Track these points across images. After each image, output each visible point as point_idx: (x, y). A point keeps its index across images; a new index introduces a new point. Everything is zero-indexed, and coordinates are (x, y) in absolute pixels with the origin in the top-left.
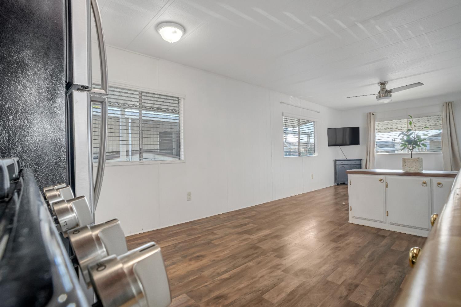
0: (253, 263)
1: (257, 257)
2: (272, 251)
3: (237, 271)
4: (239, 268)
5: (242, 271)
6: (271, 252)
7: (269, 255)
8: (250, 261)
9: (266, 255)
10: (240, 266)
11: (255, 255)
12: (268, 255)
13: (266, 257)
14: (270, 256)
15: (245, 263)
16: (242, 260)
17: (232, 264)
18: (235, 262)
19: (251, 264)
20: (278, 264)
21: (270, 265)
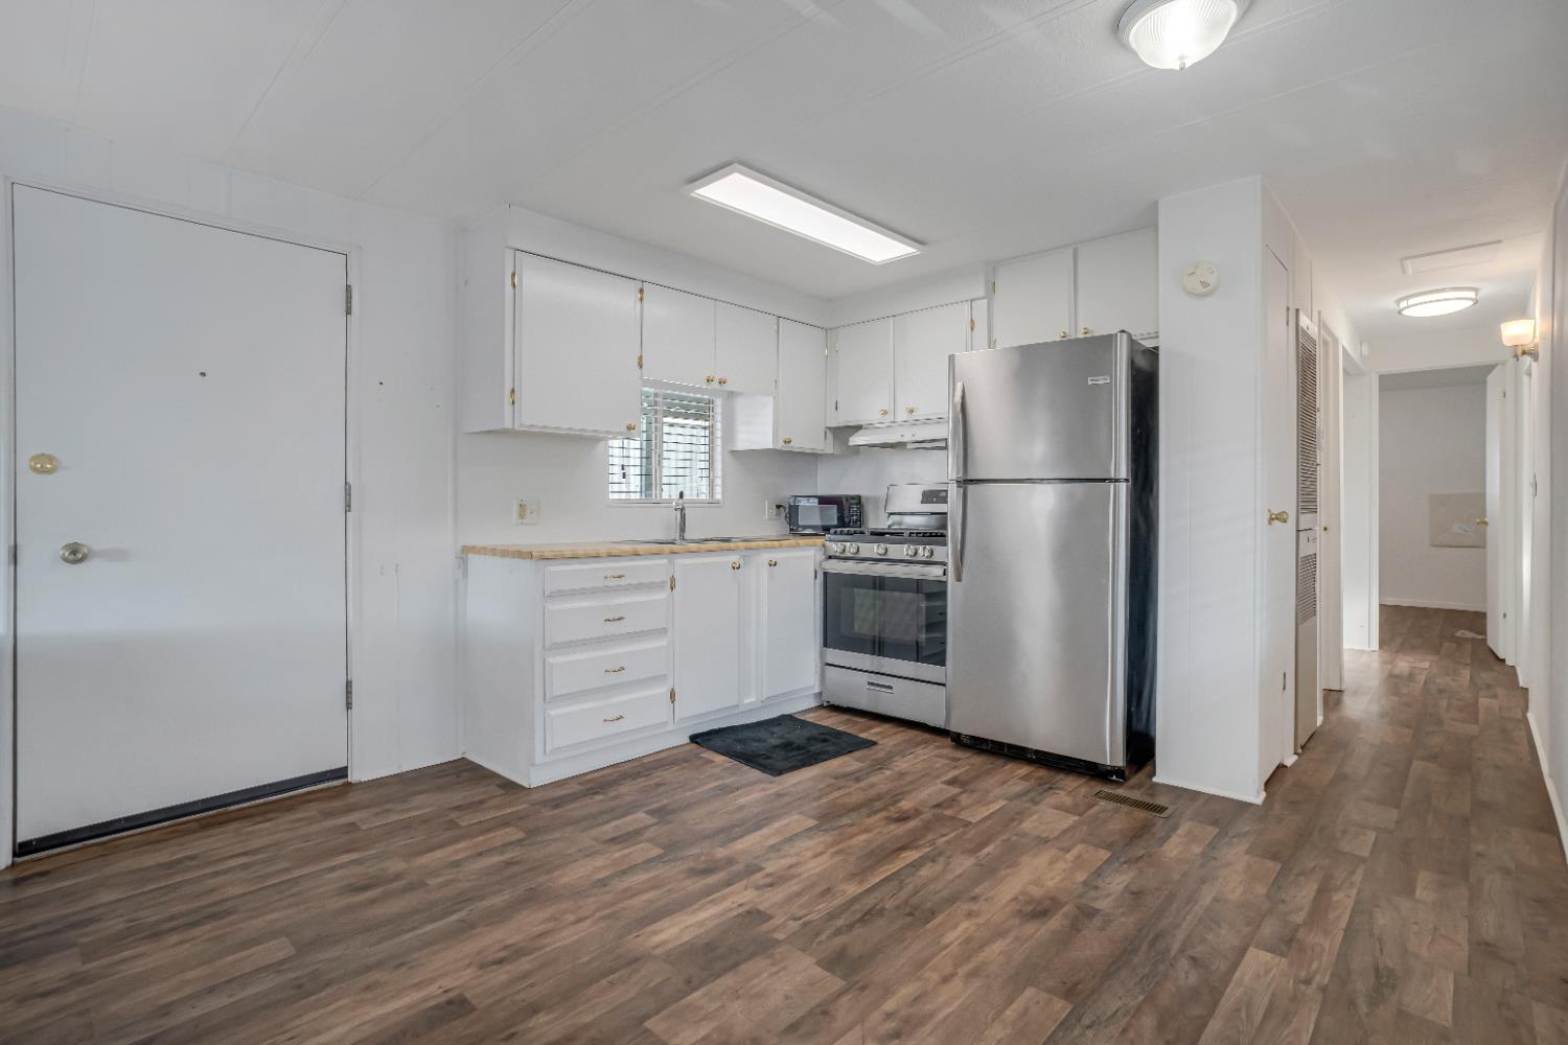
0: (844, 892)
1: (832, 916)
2: (777, 942)
3: (886, 867)
4: (883, 877)
5: (872, 868)
6: (780, 936)
7: (791, 922)
8: (855, 899)
9: (800, 922)
10: (882, 880)
11: (840, 922)
12: (794, 926)
13: (800, 914)
14: (786, 921)
15: (867, 892)
16: (882, 900)
17: (909, 889)
18: (903, 895)
19: (852, 889)
20: (769, 889)
21: (793, 887)
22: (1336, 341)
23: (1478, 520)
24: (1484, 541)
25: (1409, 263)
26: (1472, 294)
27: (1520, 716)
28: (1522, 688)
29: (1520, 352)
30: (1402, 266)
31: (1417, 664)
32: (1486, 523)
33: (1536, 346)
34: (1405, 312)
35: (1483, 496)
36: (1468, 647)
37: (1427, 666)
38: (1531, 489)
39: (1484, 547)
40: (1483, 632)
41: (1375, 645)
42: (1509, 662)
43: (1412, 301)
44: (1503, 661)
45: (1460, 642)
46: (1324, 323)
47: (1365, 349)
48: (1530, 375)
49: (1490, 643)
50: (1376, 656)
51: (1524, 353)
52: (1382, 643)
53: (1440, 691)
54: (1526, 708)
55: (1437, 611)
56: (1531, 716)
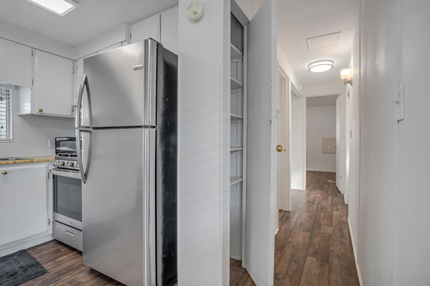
22: (288, 79)
23: (334, 146)
24: (335, 151)
25: (309, 41)
26: (331, 63)
27: (345, 221)
28: (346, 204)
29: (346, 82)
30: (307, 42)
31: (317, 195)
32: (336, 147)
33: (352, 79)
34: (311, 70)
35: (335, 138)
36: (331, 186)
37: (319, 196)
38: (350, 135)
39: (336, 153)
40: (335, 180)
41: (305, 189)
42: (342, 193)
43: (313, 65)
44: (340, 192)
45: (329, 184)
46: (280, 66)
47: (301, 86)
48: (349, 96)
49: (337, 185)
50: (305, 192)
51: (348, 82)
52: (307, 186)
53: (322, 208)
54: (347, 217)
55: (324, 172)
56: (348, 219)
